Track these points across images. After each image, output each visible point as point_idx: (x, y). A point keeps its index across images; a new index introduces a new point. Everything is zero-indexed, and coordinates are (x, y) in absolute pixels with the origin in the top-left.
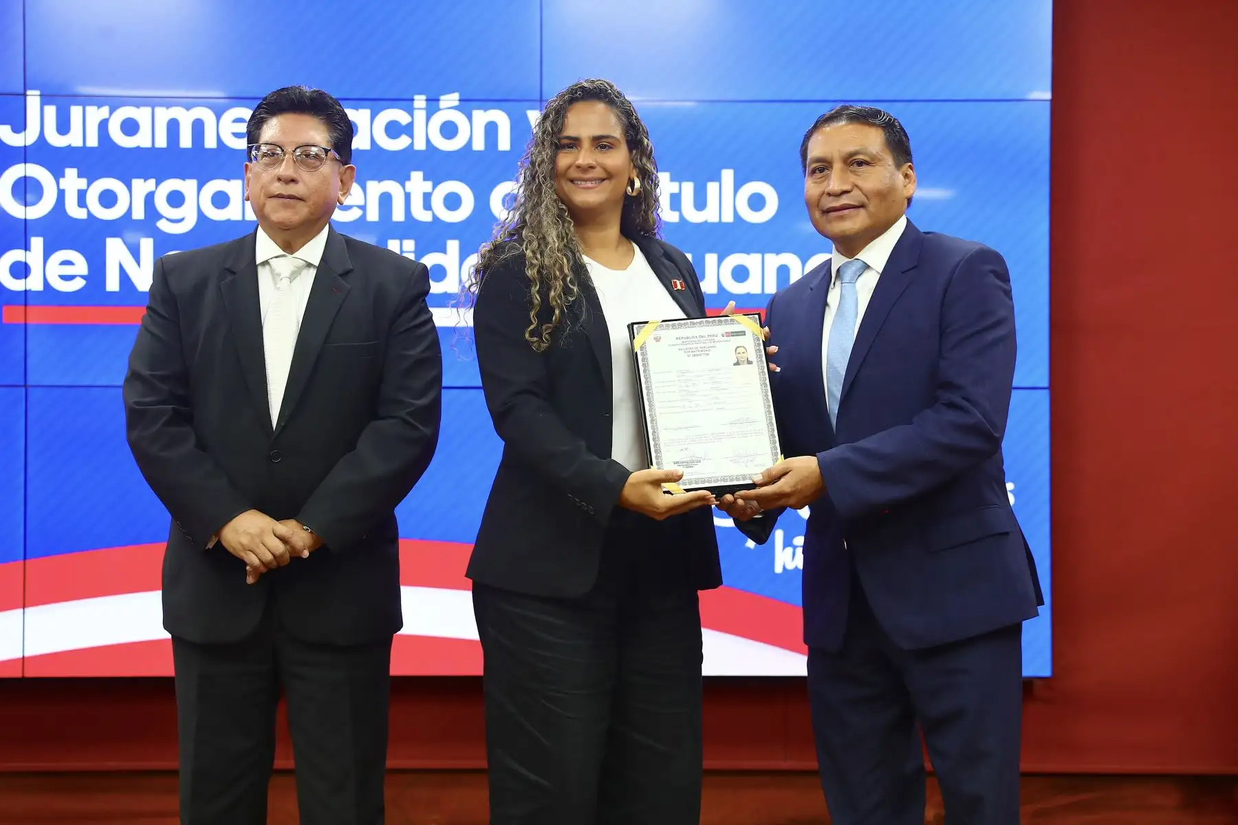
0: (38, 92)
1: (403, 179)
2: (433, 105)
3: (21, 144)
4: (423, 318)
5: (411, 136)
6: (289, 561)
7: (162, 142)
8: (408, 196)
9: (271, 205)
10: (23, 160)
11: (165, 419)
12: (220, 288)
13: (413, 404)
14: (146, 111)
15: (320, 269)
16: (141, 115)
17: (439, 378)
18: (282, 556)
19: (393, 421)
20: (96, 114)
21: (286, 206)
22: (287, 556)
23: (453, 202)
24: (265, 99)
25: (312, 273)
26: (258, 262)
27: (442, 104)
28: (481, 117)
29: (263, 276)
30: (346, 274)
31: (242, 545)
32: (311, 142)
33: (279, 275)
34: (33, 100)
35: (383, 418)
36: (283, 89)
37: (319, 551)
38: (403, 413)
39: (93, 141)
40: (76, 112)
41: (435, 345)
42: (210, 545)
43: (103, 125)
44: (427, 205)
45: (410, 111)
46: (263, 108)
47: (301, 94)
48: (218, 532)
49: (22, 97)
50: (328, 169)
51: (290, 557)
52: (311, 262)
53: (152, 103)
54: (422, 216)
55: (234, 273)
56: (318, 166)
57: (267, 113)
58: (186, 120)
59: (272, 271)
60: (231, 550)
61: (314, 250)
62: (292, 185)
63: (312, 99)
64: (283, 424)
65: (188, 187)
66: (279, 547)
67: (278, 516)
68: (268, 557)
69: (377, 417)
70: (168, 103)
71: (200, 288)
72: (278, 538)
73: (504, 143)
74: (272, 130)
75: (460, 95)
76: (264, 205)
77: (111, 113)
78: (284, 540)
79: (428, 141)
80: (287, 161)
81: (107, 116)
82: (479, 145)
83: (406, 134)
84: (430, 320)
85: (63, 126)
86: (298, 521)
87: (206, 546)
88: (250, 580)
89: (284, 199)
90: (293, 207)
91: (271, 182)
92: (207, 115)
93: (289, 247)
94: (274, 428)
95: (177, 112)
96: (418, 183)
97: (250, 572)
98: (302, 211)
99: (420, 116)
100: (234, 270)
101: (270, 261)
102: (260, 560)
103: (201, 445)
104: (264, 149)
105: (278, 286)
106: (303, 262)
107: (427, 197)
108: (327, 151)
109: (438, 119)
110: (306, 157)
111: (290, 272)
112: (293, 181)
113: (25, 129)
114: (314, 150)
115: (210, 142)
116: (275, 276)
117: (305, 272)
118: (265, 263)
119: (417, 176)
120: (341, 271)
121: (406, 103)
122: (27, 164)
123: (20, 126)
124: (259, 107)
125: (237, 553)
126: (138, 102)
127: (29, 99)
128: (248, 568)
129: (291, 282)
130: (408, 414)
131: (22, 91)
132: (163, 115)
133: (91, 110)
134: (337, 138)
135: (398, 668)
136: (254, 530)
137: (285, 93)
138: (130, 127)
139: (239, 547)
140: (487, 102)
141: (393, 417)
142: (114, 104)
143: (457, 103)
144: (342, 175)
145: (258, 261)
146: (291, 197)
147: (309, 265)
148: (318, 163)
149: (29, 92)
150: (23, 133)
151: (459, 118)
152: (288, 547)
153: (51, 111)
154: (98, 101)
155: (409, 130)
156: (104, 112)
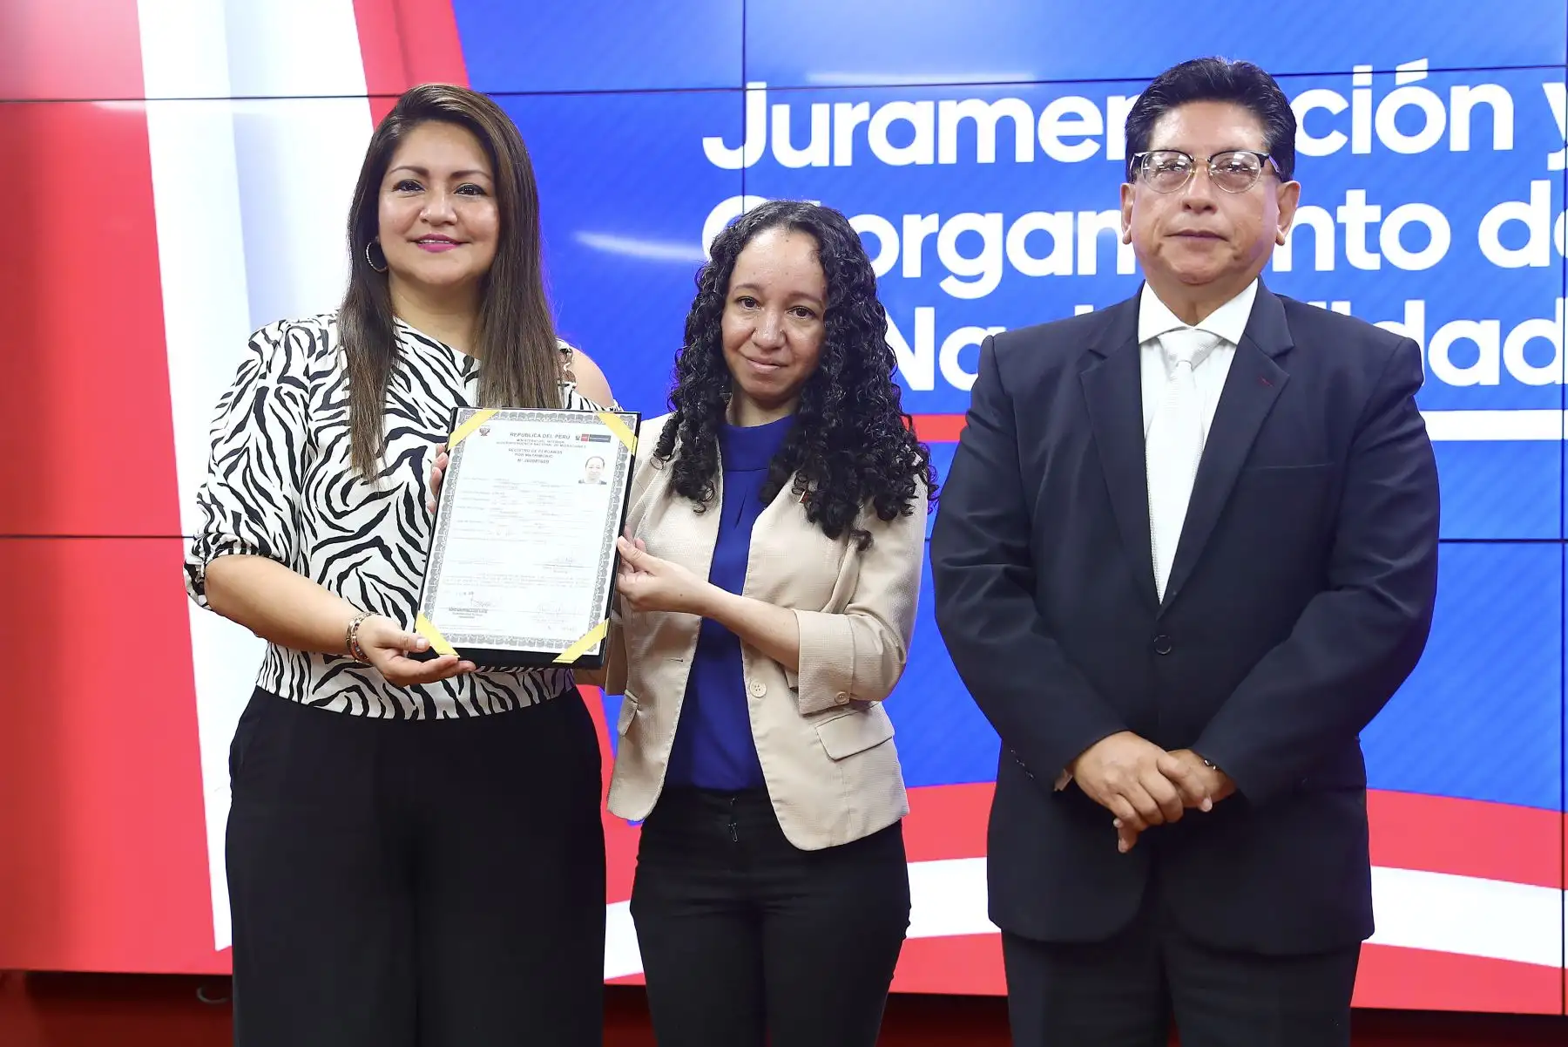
0: (763, 85)
1: (1333, 203)
2: (1384, 79)
3: (738, 166)
4: (1409, 426)
5: (1348, 133)
6: (1182, 813)
7: (949, 156)
8: (1340, 231)
9: (1170, 249)
10: (741, 191)
11: (990, 583)
12: (1080, 380)
13: (1390, 566)
14: (927, 107)
15: (1241, 349)
16: (919, 114)
17: (1434, 524)
18: (1170, 805)
19: (1355, 593)
20: (849, 116)
21: (1195, 249)
22: (1179, 806)
23: (1415, 237)
24: (1159, 80)
25: (1229, 354)
26: (1141, 340)
27: (1400, 79)
28: (1464, 98)
29: (1150, 361)
30: (1282, 356)
31: (1109, 786)
32: (1236, 146)
33: (1173, 358)
34: (756, 99)
35: (1339, 588)
36: (1189, 63)
37: (1228, 803)
38: (1372, 581)
39: (844, 158)
40: (819, 112)
41: (1428, 471)
42: (1061, 785)
43: (861, 132)
44: (1372, 244)
45: (1347, 93)
46: (1155, 94)
47: (1220, 69)
48: (1071, 766)
49: (741, 93)
50: (1262, 187)
51: (1185, 810)
52: (1228, 338)
53: (935, 94)
54: (1364, 261)
55: (1102, 357)
56: (1246, 185)
57: (1163, 103)
58: (986, 116)
59: (1164, 353)
60: (1090, 793)
61: (1232, 318)
62: (1206, 216)
63: (1235, 77)
64: (1175, 593)
65: (989, 225)
66: (1167, 791)
67: (1168, 743)
68: (1148, 805)
69: (1326, 585)
70: (960, 92)
71: (1049, 381)
72: (1164, 775)
73: (1503, 138)
74: (1169, 129)
75: (1429, 64)
76: (1160, 246)
77: (872, 113)
78: (1174, 780)
79: (1375, 137)
80: (1199, 176)
81: (866, 117)
82: (1460, 142)
83: (1340, 131)
84: (1422, 430)
85: (800, 138)
86: (1195, 752)
87: (1054, 787)
88: (1123, 845)
89: (1193, 238)
90: (1205, 250)
91: (1171, 213)
92: (1020, 111)
93: (1191, 315)
94: (1161, 600)
95: (973, 108)
96: (1357, 209)
97: (1121, 829)
98: (1222, 255)
99: (1362, 99)
100: (1104, 352)
101: (1161, 338)
102: (1135, 809)
103: (1046, 626)
104: (1158, 160)
105: (1172, 375)
106: (1213, 336)
107: (1372, 231)
108: (1262, 159)
110: (1227, 170)
111: (1192, 354)
112: (1209, 208)
113: (744, 143)
114: (1238, 158)
115: (1024, 153)
116: (1167, 358)
117: (1217, 352)
118: (1154, 341)
119: (1356, 197)
120: (1273, 351)
121: (1339, 79)
122: (747, 197)
123: (736, 139)
124: (1147, 94)
125: (1101, 799)
126: (913, 94)
127: (749, 94)
128: (1116, 822)
129: (1193, 370)
130: (1381, 582)
131: (740, 85)
132: (952, 113)
133: (842, 109)
134: (1276, 136)
135: (1367, 993)
136: (1128, 762)
137: (1193, 68)
138: (901, 134)
139: (1104, 788)
140: (1474, 73)
141: (1355, 587)
142: (877, 98)
143: (1424, 75)
144: (1280, 198)
145: (1142, 337)
146: (1204, 235)
147: (1224, 342)
148: (1247, 178)
149: (750, 85)
150: (741, 149)
151: (1428, 101)
152: (1180, 791)
153: (782, 113)
154: (853, 95)
155: (1343, 122)
156: (862, 111)
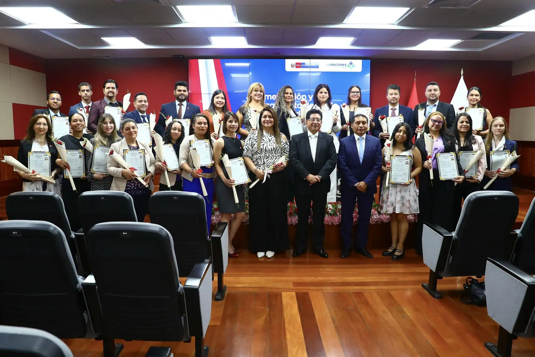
109: (298, 96)
